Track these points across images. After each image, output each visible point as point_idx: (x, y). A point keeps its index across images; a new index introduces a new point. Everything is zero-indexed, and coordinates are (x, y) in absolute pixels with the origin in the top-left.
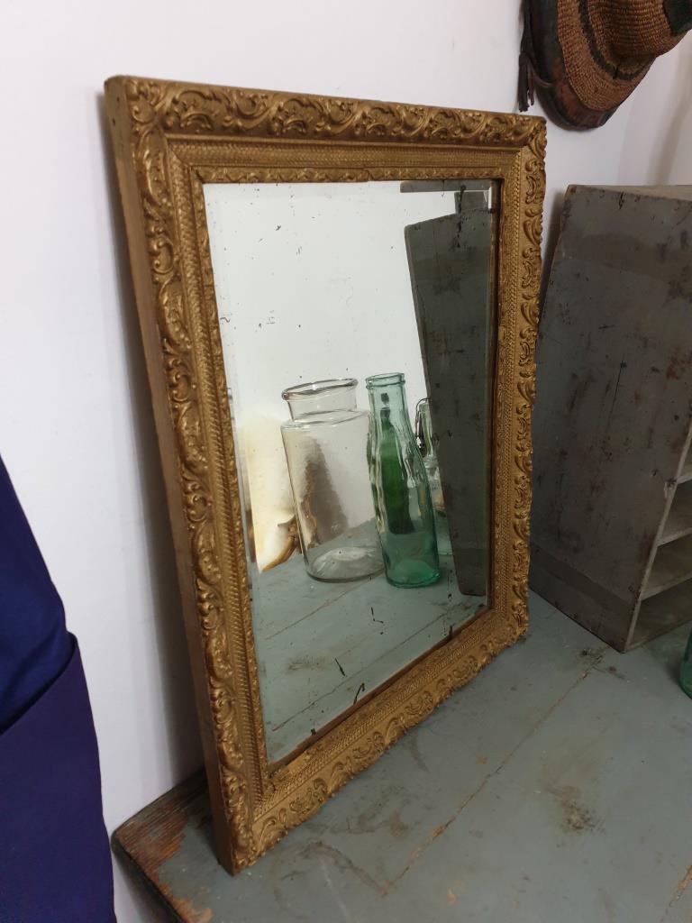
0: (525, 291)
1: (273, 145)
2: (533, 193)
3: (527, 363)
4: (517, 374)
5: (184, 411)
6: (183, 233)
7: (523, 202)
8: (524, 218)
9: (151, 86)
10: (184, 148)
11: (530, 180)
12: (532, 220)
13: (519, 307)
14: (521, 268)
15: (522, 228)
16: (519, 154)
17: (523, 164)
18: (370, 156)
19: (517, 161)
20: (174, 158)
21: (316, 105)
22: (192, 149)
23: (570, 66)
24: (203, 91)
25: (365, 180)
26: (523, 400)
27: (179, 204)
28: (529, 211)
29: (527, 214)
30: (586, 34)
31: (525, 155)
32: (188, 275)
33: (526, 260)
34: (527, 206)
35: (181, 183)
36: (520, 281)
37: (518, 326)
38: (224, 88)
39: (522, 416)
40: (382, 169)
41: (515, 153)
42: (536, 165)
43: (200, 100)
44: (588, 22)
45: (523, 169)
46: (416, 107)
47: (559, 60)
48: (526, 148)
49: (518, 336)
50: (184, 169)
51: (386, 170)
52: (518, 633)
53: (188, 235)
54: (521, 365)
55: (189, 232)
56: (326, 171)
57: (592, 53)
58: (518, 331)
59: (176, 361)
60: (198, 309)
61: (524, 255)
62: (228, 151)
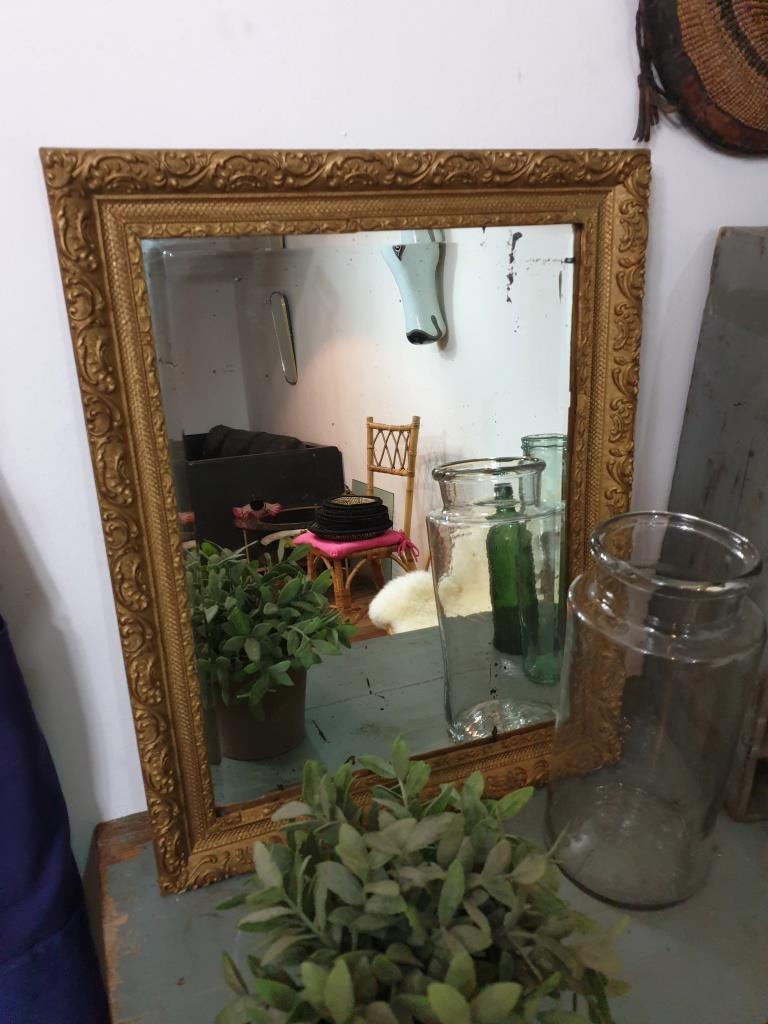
0: (618, 355)
1: (225, 200)
2: (628, 240)
3: (618, 440)
4: (606, 452)
5: (99, 445)
6: (117, 283)
7: (615, 250)
8: (617, 268)
9: (67, 155)
10: (119, 208)
11: (626, 224)
12: (627, 271)
13: (610, 374)
14: (613, 327)
15: (614, 281)
16: (612, 194)
17: (617, 206)
18: (361, 206)
19: (608, 203)
20: (109, 216)
21: (270, 160)
22: (130, 208)
23: (712, 82)
24: (123, 155)
25: (355, 231)
26: (614, 483)
27: (114, 257)
28: (623, 262)
29: (621, 265)
30: (736, 42)
31: (619, 195)
32: (123, 322)
33: (619, 318)
34: (621, 255)
35: (116, 239)
36: (611, 342)
37: (608, 396)
38: (151, 151)
39: (612, 502)
40: (377, 219)
41: (607, 192)
42: (633, 206)
43: (123, 164)
44: (739, 29)
45: (617, 211)
46: (417, 153)
47: (691, 78)
48: (619, 188)
49: (608, 406)
50: (118, 226)
51: (383, 219)
52: (605, 759)
53: (122, 286)
54: (612, 442)
55: (123, 283)
56: (296, 223)
57: (752, 64)
58: (608, 402)
59: (91, 398)
60: (133, 354)
61: (617, 313)
62: (171, 208)
